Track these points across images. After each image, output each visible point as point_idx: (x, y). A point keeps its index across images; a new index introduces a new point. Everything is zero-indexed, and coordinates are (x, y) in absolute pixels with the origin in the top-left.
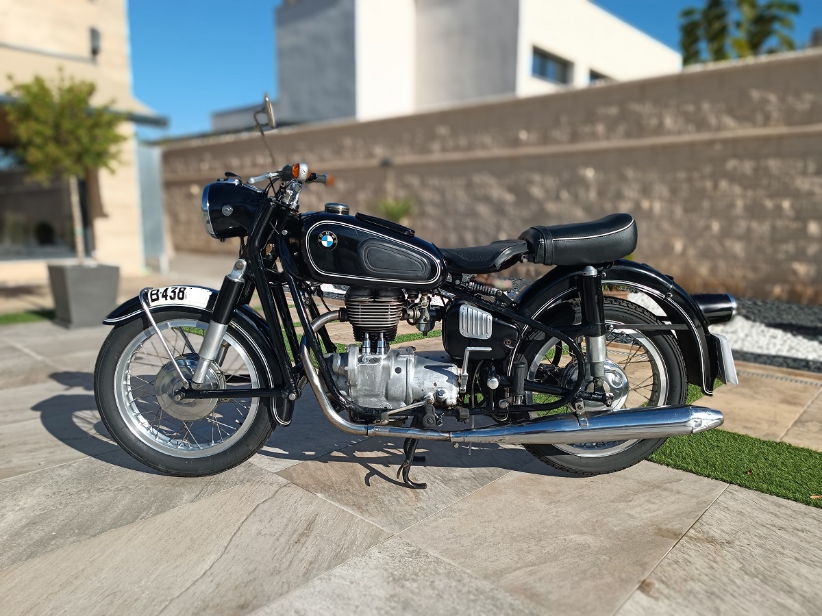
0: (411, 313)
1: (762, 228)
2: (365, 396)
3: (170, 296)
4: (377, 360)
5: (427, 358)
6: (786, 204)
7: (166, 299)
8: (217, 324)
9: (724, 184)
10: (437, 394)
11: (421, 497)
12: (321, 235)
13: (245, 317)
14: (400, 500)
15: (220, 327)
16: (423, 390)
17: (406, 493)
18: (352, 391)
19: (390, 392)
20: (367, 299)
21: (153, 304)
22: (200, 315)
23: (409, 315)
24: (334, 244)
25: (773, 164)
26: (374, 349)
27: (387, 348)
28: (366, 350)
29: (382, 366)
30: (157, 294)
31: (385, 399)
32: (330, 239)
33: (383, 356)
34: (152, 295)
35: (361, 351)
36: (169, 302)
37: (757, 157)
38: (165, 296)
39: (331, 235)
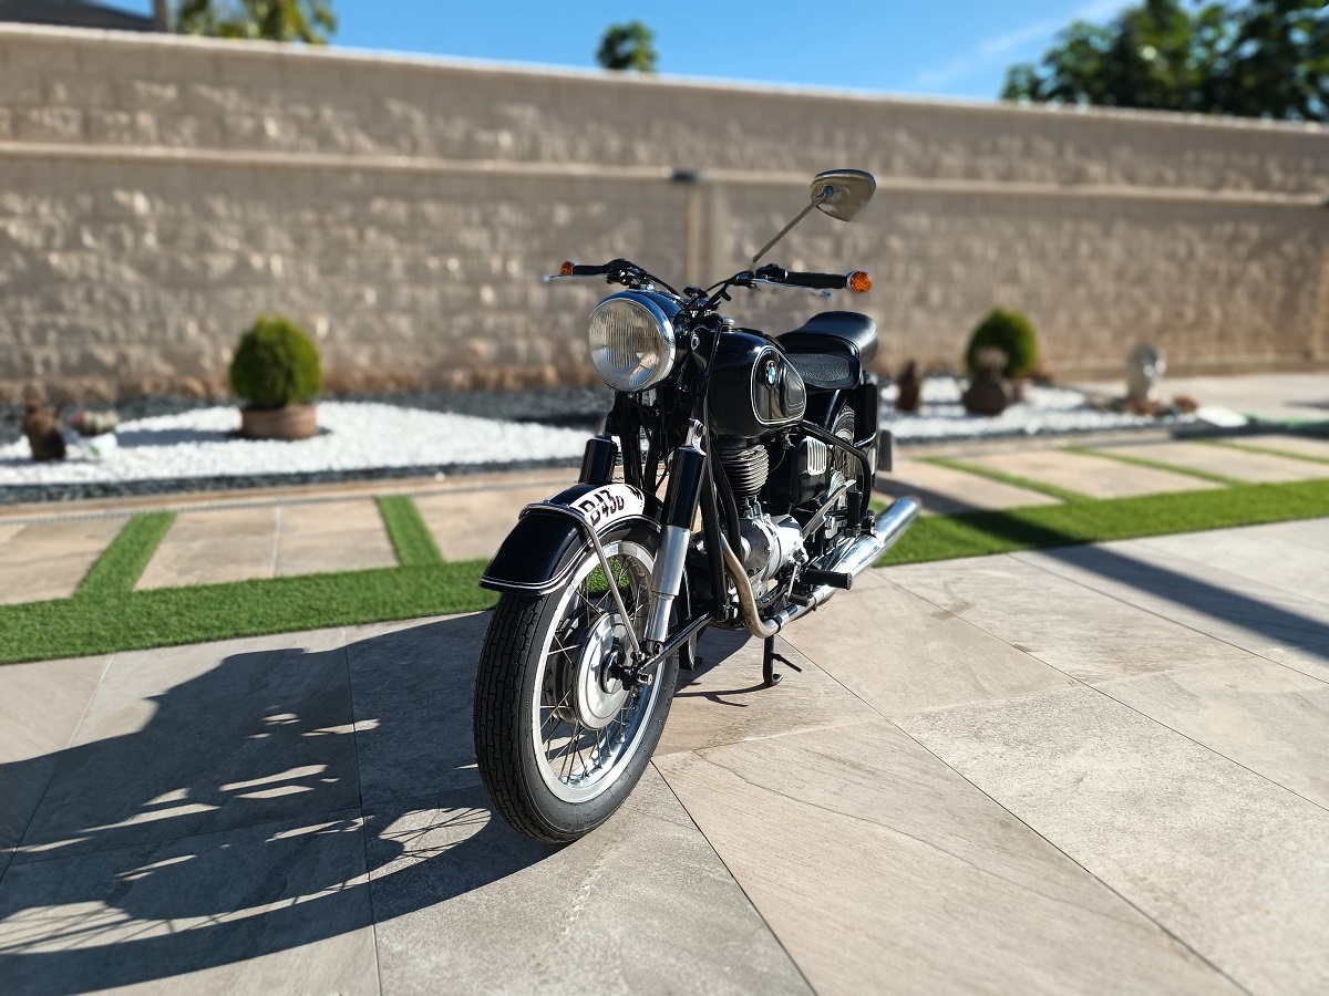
1: (429, 297)
6: (453, 264)
8: (681, 530)
9: (372, 234)
15: (687, 533)
21: (596, 530)
25: (432, 210)
37: (410, 198)
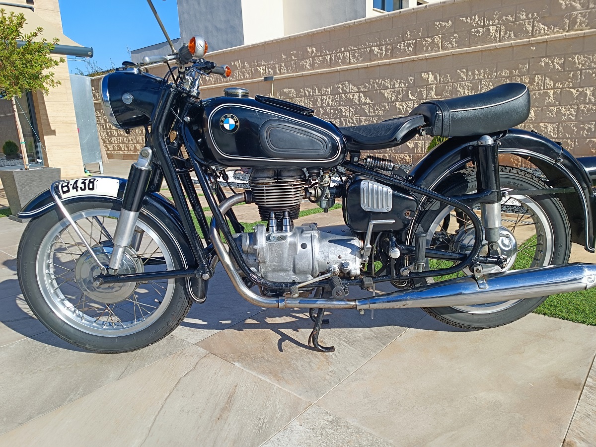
0: (313, 192)
2: (274, 271)
3: (81, 188)
4: (283, 238)
5: (330, 233)
7: (77, 191)
8: (127, 212)
10: (342, 266)
11: (331, 360)
12: (223, 119)
13: (155, 204)
14: (312, 364)
15: (132, 214)
16: (328, 263)
17: (316, 357)
18: (261, 268)
19: (298, 267)
20: (270, 180)
21: (64, 196)
22: (112, 204)
23: (311, 193)
24: (236, 126)
26: (280, 227)
27: (292, 225)
28: (273, 229)
29: (288, 242)
30: (67, 186)
31: (292, 273)
32: (232, 121)
33: (289, 234)
34: (62, 187)
35: (267, 230)
36: (80, 193)
38: (75, 188)
39: (232, 117)
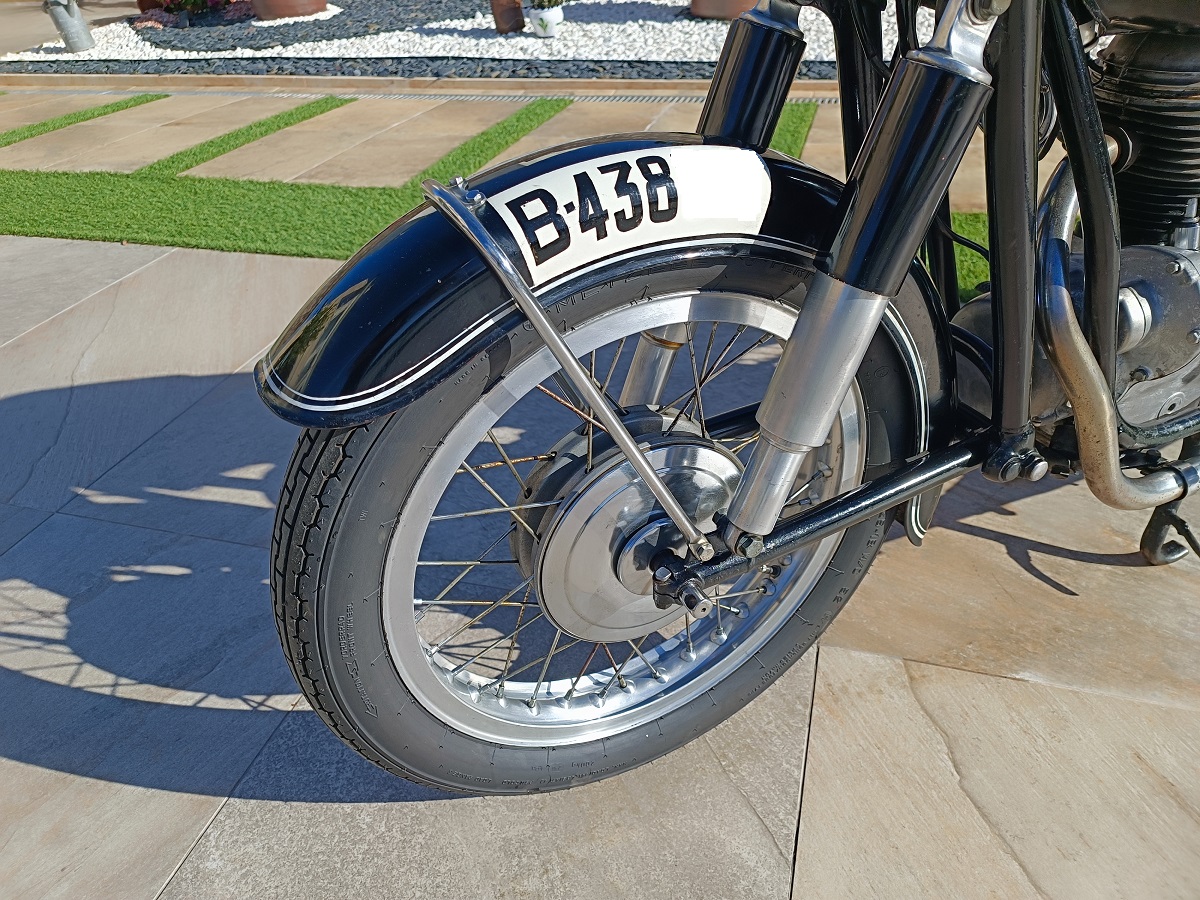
2: (1148, 390)
3: (620, 215)
7: (602, 234)
15: (876, 307)
18: (1129, 392)
30: (553, 218)
31: (1180, 384)
34: (525, 222)
36: (617, 241)
38: (594, 221)
